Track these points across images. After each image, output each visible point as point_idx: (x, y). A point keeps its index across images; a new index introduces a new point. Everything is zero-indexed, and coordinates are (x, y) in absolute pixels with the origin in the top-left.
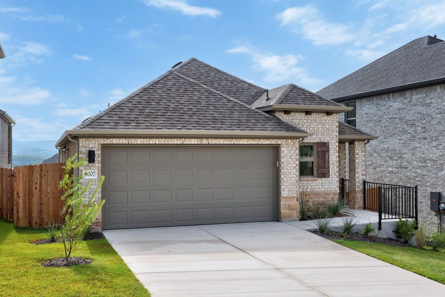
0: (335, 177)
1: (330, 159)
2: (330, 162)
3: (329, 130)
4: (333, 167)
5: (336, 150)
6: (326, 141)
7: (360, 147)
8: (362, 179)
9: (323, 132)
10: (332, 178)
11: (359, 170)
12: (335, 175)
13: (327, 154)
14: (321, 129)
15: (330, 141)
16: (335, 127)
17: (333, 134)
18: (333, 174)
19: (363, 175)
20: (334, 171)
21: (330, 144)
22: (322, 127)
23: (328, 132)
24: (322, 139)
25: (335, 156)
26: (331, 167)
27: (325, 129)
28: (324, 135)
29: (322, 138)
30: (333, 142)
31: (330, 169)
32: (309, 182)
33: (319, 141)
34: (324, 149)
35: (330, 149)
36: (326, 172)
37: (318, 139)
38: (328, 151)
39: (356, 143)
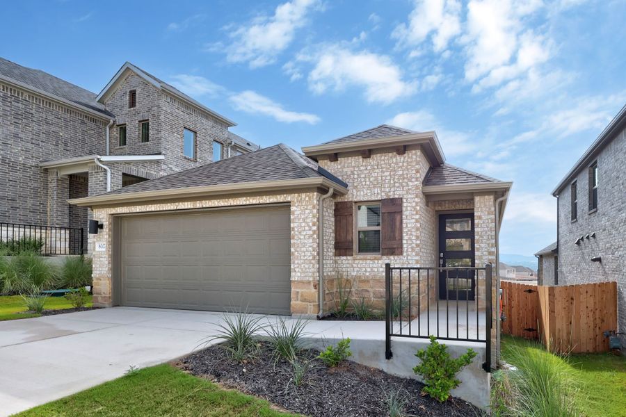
0: (414, 254)
1: (404, 225)
2: (405, 230)
3: (404, 178)
4: (410, 239)
5: (415, 209)
6: (397, 196)
7: (485, 205)
8: (489, 260)
9: (392, 182)
10: (408, 255)
11: (482, 245)
12: (413, 249)
13: (398, 218)
14: (389, 178)
15: (405, 196)
16: (414, 172)
17: (411, 184)
18: (410, 250)
19: (490, 253)
20: (410, 244)
21: (404, 200)
22: (390, 175)
23: (401, 181)
24: (391, 193)
25: (414, 220)
26: (405, 237)
27: (396, 177)
28: (394, 186)
29: (390, 192)
30: (410, 196)
31: (404, 242)
32: (368, 262)
33: (385, 197)
34: (392, 209)
35: (404, 209)
36: (395, 246)
37: (383, 194)
38: (401, 212)
39: (477, 199)
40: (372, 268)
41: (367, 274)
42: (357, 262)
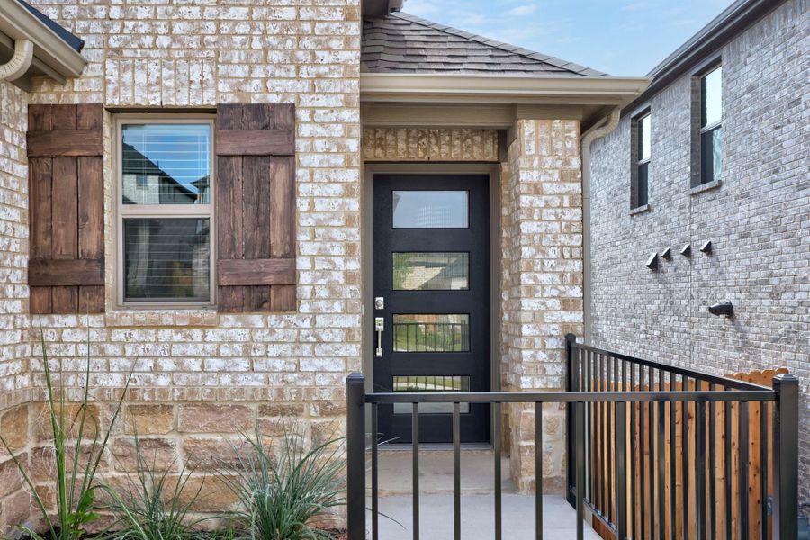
0: (338, 307)
1: (302, 204)
2: (304, 221)
3: (300, 36)
4: (322, 253)
5: (342, 148)
6: (274, 99)
7: (552, 151)
8: (564, 325)
9: (257, 44)
10: (315, 313)
11: (544, 278)
12: (334, 293)
13: (279, 175)
14: (243, 28)
15: (306, 101)
16: (338, 15)
17: (326, 57)
18: (324, 293)
19: (566, 304)
20: (325, 273)
21: (303, 115)
22: (249, 19)
23: (289, 44)
24: (254, 86)
25: (338, 188)
26: (306, 247)
27: (272, 29)
28: (266, 62)
29: (248, 79)
30: (322, 101)
31: (303, 263)
32: (165, 335)
33: (231, 99)
34: (257, 143)
35: (301, 145)
36: (270, 280)
37: (223, 87)
38: (289, 157)
39: (528, 128)
40: (179, 360)
41: (163, 381)
42: (119, 335)
